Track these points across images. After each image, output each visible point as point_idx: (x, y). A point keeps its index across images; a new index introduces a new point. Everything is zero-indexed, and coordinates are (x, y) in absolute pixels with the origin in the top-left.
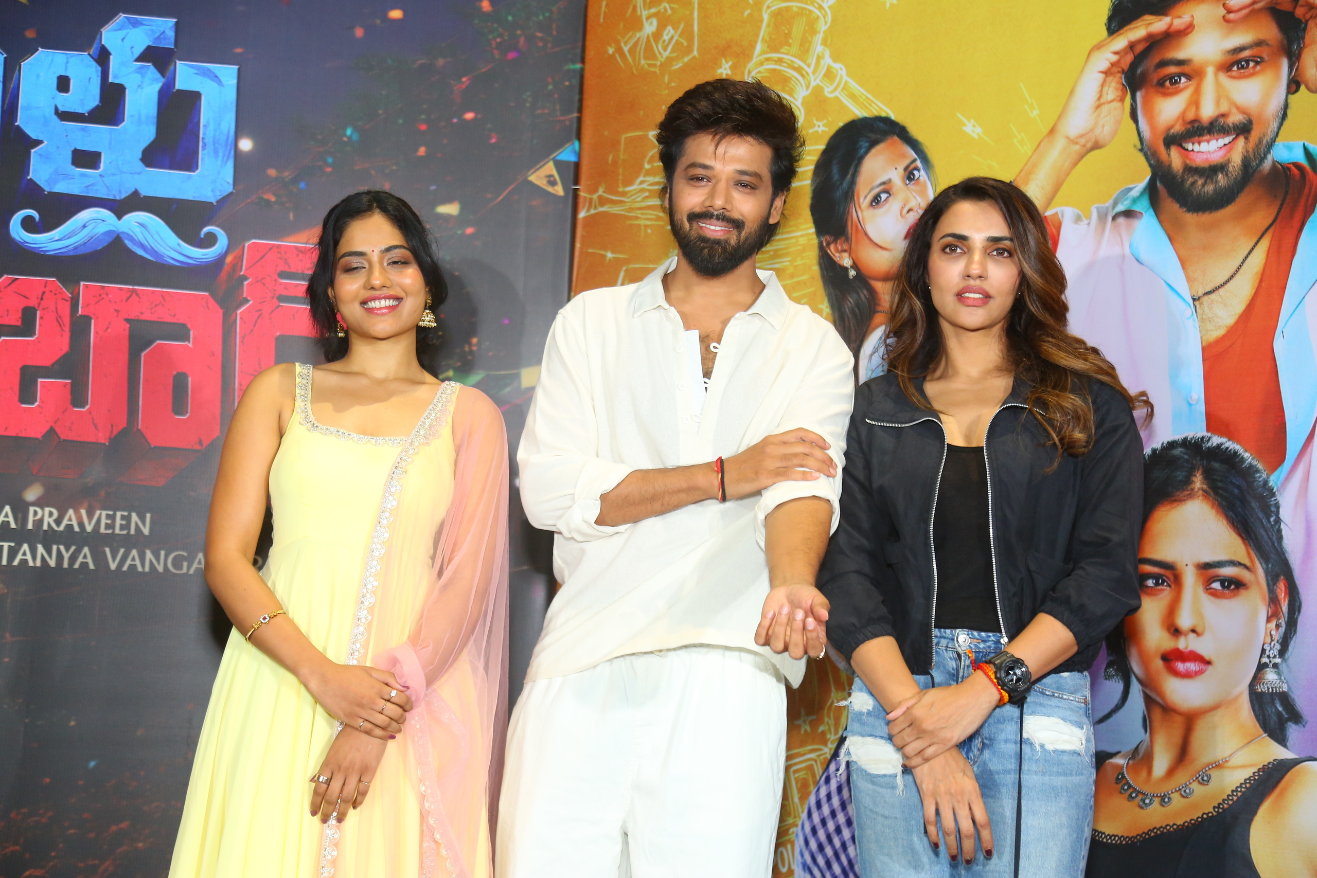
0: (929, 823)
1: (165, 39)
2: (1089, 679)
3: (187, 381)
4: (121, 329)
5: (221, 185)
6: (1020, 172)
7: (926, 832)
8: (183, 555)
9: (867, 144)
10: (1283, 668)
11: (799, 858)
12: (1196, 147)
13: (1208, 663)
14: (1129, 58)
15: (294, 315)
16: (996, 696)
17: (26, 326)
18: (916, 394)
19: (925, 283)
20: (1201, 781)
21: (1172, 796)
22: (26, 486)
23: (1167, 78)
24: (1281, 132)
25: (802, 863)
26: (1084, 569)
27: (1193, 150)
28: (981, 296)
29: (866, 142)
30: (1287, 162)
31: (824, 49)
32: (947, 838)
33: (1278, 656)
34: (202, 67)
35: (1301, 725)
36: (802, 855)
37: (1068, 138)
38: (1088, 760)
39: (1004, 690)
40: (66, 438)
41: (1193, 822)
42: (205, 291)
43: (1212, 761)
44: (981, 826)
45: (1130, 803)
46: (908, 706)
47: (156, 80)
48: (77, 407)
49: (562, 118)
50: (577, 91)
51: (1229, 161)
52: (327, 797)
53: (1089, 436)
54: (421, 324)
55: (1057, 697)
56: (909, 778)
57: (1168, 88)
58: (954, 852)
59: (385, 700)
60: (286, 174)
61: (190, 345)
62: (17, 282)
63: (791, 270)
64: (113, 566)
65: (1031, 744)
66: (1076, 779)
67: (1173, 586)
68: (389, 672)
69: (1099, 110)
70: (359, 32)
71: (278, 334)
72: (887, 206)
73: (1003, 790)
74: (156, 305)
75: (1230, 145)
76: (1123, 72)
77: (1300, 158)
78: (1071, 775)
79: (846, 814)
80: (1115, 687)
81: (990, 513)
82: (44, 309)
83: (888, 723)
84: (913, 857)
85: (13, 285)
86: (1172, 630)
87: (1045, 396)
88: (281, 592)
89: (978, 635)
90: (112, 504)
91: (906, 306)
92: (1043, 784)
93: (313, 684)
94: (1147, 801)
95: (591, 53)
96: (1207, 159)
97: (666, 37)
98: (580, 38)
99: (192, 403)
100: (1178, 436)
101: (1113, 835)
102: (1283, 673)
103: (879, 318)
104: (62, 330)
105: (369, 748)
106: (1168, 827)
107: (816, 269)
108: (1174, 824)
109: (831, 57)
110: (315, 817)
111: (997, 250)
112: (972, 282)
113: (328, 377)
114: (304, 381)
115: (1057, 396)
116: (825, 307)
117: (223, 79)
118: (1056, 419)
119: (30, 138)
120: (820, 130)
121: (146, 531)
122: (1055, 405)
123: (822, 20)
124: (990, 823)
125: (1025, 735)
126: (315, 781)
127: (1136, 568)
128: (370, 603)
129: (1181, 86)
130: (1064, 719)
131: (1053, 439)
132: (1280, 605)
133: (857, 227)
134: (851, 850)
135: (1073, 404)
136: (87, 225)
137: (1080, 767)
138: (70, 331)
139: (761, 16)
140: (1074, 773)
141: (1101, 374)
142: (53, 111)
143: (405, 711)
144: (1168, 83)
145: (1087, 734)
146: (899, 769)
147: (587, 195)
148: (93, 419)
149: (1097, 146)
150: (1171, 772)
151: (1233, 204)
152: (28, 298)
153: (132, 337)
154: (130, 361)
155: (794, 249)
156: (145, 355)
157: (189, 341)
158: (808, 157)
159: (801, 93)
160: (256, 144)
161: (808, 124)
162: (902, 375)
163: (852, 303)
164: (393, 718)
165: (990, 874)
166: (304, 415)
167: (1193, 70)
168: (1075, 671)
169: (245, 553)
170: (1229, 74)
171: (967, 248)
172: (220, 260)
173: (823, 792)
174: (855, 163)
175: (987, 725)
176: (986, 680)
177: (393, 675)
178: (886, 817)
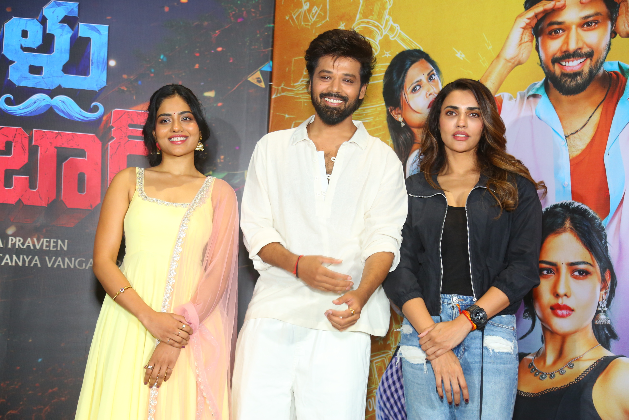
0: (438, 386)
1: (73, 12)
2: (515, 318)
3: (85, 177)
4: (53, 151)
6: (483, 76)
7: (437, 391)
8: (83, 260)
9: (410, 63)
10: (608, 313)
12: (567, 64)
13: (573, 310)
14: (535, 21)
15: (136, 145)
16: (471, 326)
17: (7, 150)
18: (433, 182)
19: (438, 129)
20: (569, 367)
21: (555, 374)
22: (8, 227)
23: (553, 30)
24: (607, 57)
25: (379, 406)
26: (513, 266)
27: (565, 65)
28: (464, 136)
29: (409, 62)
30: (610, 71)
31: (389, 17)
32: (447, 394)
33: (606, 307)
34: (91, 26)
35: (616, 340)
36: (379, 403)
37: (506, 59)
38: (515, 357)
39: (474, 323)
40: (26, 204)
41: (565, 386)
42: (93, 133)
43: (575, 357)
44: (463, 388)
45: (535, 377)
46: (429, 331)
47: (69, 32)
48: (32, 189)
49: (264, 50)
50: (271, 37)
51: (583, 70)
52: (152, 376)
53: (516, 202)
54: (197, 149)
55: (500, 327)
56: (429, 365)
57: (554, 36)
58: (450, 400)
59: (180, 329)
60: (132, 77)
61: (86, 159)
62: (3, 129)
63: (374, 123)
64: (49, 265)
65: (488, 349)
66: (509, 366)
67: (556, 274)
68: (181, 316)
69: (520, 46)
70: (166, 9)
71: (128, 154)
72: (419, 92)
73: (474, 371)
74: (70, 140)
75: (583, 63)
76: (532, 28)
77: (617, 69)
78: (507, 364)
79: (400, 383)
80: (528, 322)
81: (468, 239)
82: (16, 142)
83: (419, 339)
84: (431, 403)
86: (555, 295)
87: (495, 183)
88: (130, 277)
89: (462, 297)
90: (49, 236)
91: (429, 141)
92: (493, 368)
93: (145, 322)
94: (544, 376)
95: (278, 19)
96: (572, 70)
97: (314, 11)
98: (273, 11)
99: (87, 187)
100: (558, 202)
101: (527, 393)
102: (608, 315)
103: (415, 146)
104: (25, 152)
105: (172, 352)
106: (554, 389)
107: (385, 122)
108: (556, 387)
109: (393, 21)
110: (146, 385)
111: (472, 114)
112: (460, 129)
113: (152, 174)
114: (140, 176)
115: (501, 183)
116: (390, 141)
117: (101, 31)
118: (500, 194)
119: (9, 60)
120: (387, 56)
121: (65, 249)
122: (499, 187)
123: (388, 3)
124: (468, 387)
125: (484, 345)
126: (146, 368)
127: (538, 265)
128: (173, 283)
129: (560, 34)
130: (503, 337)
131: (498, 203)
132: (607, 282)
133: (405, 102)
134: (402, 400)
135: (508, 187)
136: (36, 101)
137: (511, 360)
138: (28, 153)
139: (359, 1)
140: (508, 363)
141: (522, 173)
143: (189, 334)
144: (553, 33)
145: (515, 344)
146: (425, 361)
147: (276, 87)
148: (39, 195)
149: (519, 63)
150: (555, 363)
151: (585, 91)
152: (8, 137)
153: (58, 156)
154: (57, 167)
155: (375, 113)
156: (64, 164)
157: (85, 157)
158: (382, 69)
159: (378, 38)
160: (117, 63)
161: (382, 53)
162: (427, 174)
163: (403, 138)
164: (183, 338)
165: (468, 411)
166: (140, 192)
167: (566, 27)
168: (509, 315)
169: (112, 259)
170: (583, 28)
171: (458, 113)
172: (100, 118)
173: (389, 373)
174: (404, 71)
175: (466, 340)
176: (466, 318)
177: (184, 317)
178: (419, 384)
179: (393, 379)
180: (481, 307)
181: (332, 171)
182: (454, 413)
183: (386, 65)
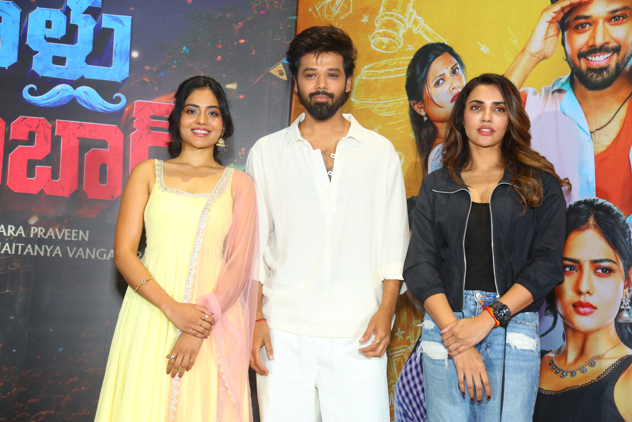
0: (460, 382)
1: (97, 3)
2: (538, 315)
3: (107, 167)
4: (75, 142)
5: (123, 73)
6: (507, 71)
7: (459, 387)
8: (104, 251)
9: (433, 56)
12: (593, 59)
13: (595, 308)
14: (561, 15)
15: (157, 137)
16: (494, 323)
17: (30, 140)
18: (457, 177)
19: (462, 124)
20: (591, 365)
21: (576, 372)
22: (30, 217)
23: (580, 25)
25: (398, 402)
26: (537, 263)
27: (592, 60)
28: (489, 130)
29: (433, 55)
31: (413, 10)
32: (469, 390)
33: (629, 305)
34: (114, 17)
36: (398, 398)
37: (531, 54)
38: (537, 354)
39: (498, 320)
40: (49, 194)
41: (587, 384)
42: (115, 124)
43: (597, 355)
44: (486, 385)
45: (557, 375)
46: (451, 327)
47: (93, 23)
48: (54, 179)
49: (286, 43)
50: (294, 29)
51: (609, 65)
52: (175, 365)
53: (541, 199)
54: (217, 145)
55: (523, 324)
56: (451, 361)
57: (580, 30)
58: (472, 397)
59: (203, 320)
60: (154, 68)
61: (108, 150)
62: (26, 119)
63: (396, 117)
64: (71, 256)
65: (510, 346)
66: (531, 363)
67: (579, 271)
68: (204, 306)
69: (546, 40)
70: (189, 0)
71: (150, 145)
72: (442, 86)
73: (496, 368)
74: (92, 131)
75: (610, 58)
76: (558, 22)
78: (529, 361)
79: (419, 379)
80: (550, 319)
81: (492, 235)
82: (39, 132)
83: (442, 335)
84: (452, 399)
85: (24, 121)
86: (578, 292)
87: (520, 179)
88: (151, 269)
89: (486, 293)
90: (70, 226)
91: (453, 136)
92: (515, 365)
93: (168, 313)
94: (565, 374)
95: (301, 11)
96: (598, 65)
97: (337, 4)
98: (296, 4)
99: (108, 178)
100: (582, 199)
101: (548, 390)
103: (438, 140)
104: (47, 142)
105: (195, 343)
106: (575, 387)
107: (408, 116)
108: (577, 386)
109: (417, 14)
110: (169, 375)
111: (497, 108)
112: (485, 124)
114: (160, 168)
115: (525, 179)
117: (124, 23)
118: (525, 190)
119: (33, 50)
120: (411, 49)
121: (86, 239)
122: (524, 183)
124: (490, 383)
125: (507, 342)
126: (169, 358)
127: (562, 262)
128: (194, 273)
129: (587, 29)
130: (526, 335)
131: (523, 200)
133: (428, 97)
134: (422, 396)
135: (533, 183)
136: (59, 92)
137: (533, 357)
138: (51, 143)
140: (530, 360)
141: (547, 169)
142: (44, 37)
143: (212, 325)
144: (580, 27)
145: (537, 342)
146: (446, 357)
148: (62, 185)
149: (545, 58)
150: (576, 361)
151: (611, 86)
152: (31, 127)
153: (81, 146)
154: (79, 158)
155: (397, 107)
156: (86, 155)
157: (107, 148)
158: (405, 63)
159: (402, 31)
160: (140, 54)
161: (405, 46)
162: (450, 169)
163: (425, 133)
164: (205, 328)
165: (489, 408)
166: (160, 184)
167: (593, 21)
168: (532, 312)
169: (133, 251)
170: (610, 23)
171: (483, 107)
172: (123, 109)
173: (408, 368)
174: (427, 65)
175: (489, 336)
176: (489, 315)
177: (206, 308)
178: (439, 380)
179: (412, 374)
180: (504, 303)
181: (333, 168)
182: (474, 410)
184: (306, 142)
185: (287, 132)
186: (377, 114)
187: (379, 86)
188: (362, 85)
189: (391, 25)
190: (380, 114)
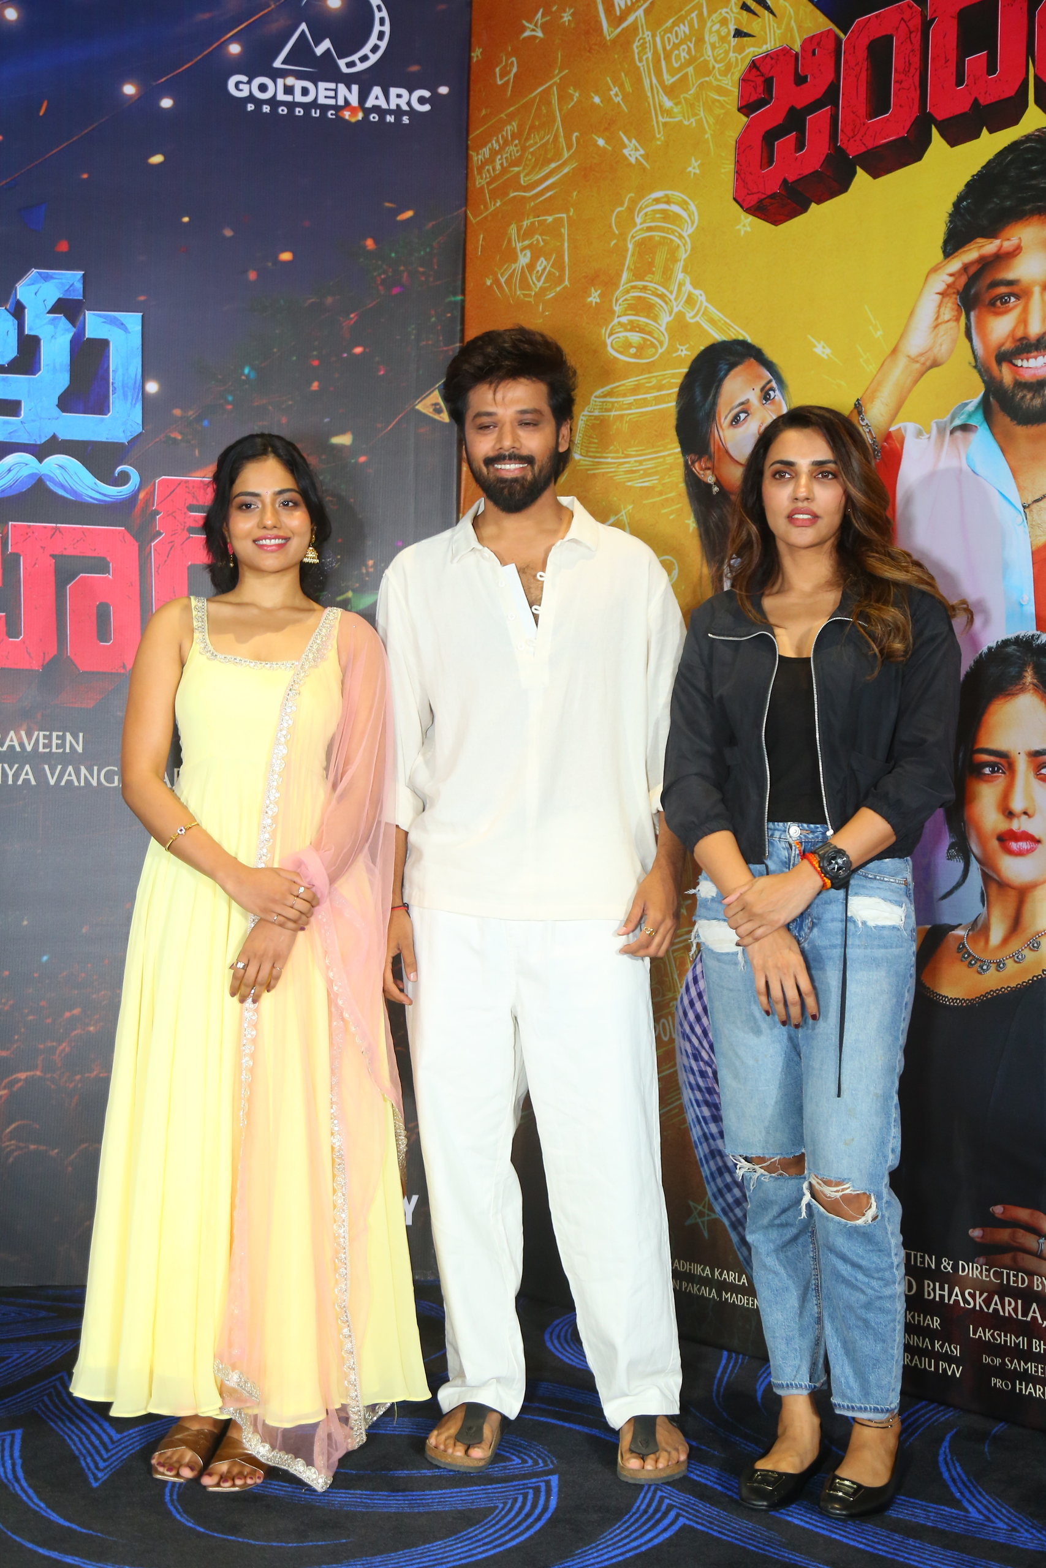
0: (760, 994)
1: (74, 290)
2: (911, 863)
3: (110, 610)
4: (48, 563)
6: (867, 391)
9: (726, 367)
11: (680, 1028)
12: (1025, 364)
13: (1039, 841)
14: (963, 280)
16: (819, 883)
18: (754, 610)
20: (1032, 947)
21: (1006, 962)
23: (998, 298)
25: (682, 1032)
26: (905, 767)
27: (1022, 366)
28: (809, 517)
29: (725, 365)
31: (685, 276)
32: (777, 1005)
34: (109, 316)
36: (682, 1025)
37: (909, 356)
38: (907, 934)
39: (827, 877)
41: (1024, 984)
42: (122, 526)
43: (1042, 929)
44: (807, 995)
45: (971, 969)
46: (742, 892)
47: (67, 330)
48: (12, 637)
49: (445, 349)
50: (458, 321)
52: (245, 981)
53: (907, 647)
54: (306, 560)
55: (879, 880)
57: (999, 307)
58: (784, 1018)
59: (295, 896)
60: (190, 413)
61: (111, 577)
63: (660, 488)
64: (52, 782)
65: (854, 922)
66: (897, 951)
67: (1007, 773)
68: (295, 872)
69: (937, 330)
70: (252, 276)
71: (188, 563)
72: (745, 425)
73: (830, 963)
74: (78, 541)
76: (958, 293)
78: (891, 947)
83: (727, 907)
86: (1006, 813)
87: (869, 609)
88: (193, 808)
89: (807, 827)
90: (47, 726)
91: (745, 531)
92: (866, 956)
93: (229, 884)
94: (985, 967)
95: (470, 285)
96: (1035, 375)
97: (539, 268)
98: (460, 272)
99: (114, 631)
100: (1011, 635)
101: (955, 998)
105: (283, 938)
106: (1003, 990)
107: (682, 486)
108: (1008, 987)
109: (692, 284)
110: (235, 997)
111: (822, 473)
112: (800, 504)
113: (223, 609)
114: (200, 614)
115: (879, 609)
117: (129, 326)
118: (877, 630)
120: (683, 354)
121: (80, 749)
122: (877, 617)
123: (682, 249)
124: (815, 992)
125: (849, 914)
126: (234, 968)
128: (274, 813)
129: (1011, 305)
130: (885, 899)
131: (873, 650)
133: (719, 445)
134: (704, 1020)
135: (893, 617)
136: (12, 468)
137: (902, 940)
139: (626, 245)
140: (894, 945)
141: (922, 583)
143: (312, 906)
144: (998, 303)
145: (907, 911)
146: (738, 947)
148: (27, 648)
149: (935, 364)
150: (1005, 941)
153: (58, 571)
154: (57, 593)
155: (662, 468)
156: (70, 588)
157: (109, 573)
158: (672, 381)
159: (665, 319)
160: (161, 386)
161: (672, 349)
162: (740, 594)
163: (716, 516)
164: (301, 912)
165: (819, 1036)
166: (203, 645)
167: (1021, 290)
168: (897, 857)
169: (157, 773)
171: (794, 473)
172: (134, 496)
174: (715, 385)
175: (814, 905)
176: (811, 869)
177: (298, 874)
178: (731, 990)
180: (840, 846)
181: (541, 599)
183: (680, 373)
184: (487, 552)
185: (452, 537)
186: (625, 482)
187: (625, 427)
188: (593, 427)
189: (643, 307)
190: (629, 484)
